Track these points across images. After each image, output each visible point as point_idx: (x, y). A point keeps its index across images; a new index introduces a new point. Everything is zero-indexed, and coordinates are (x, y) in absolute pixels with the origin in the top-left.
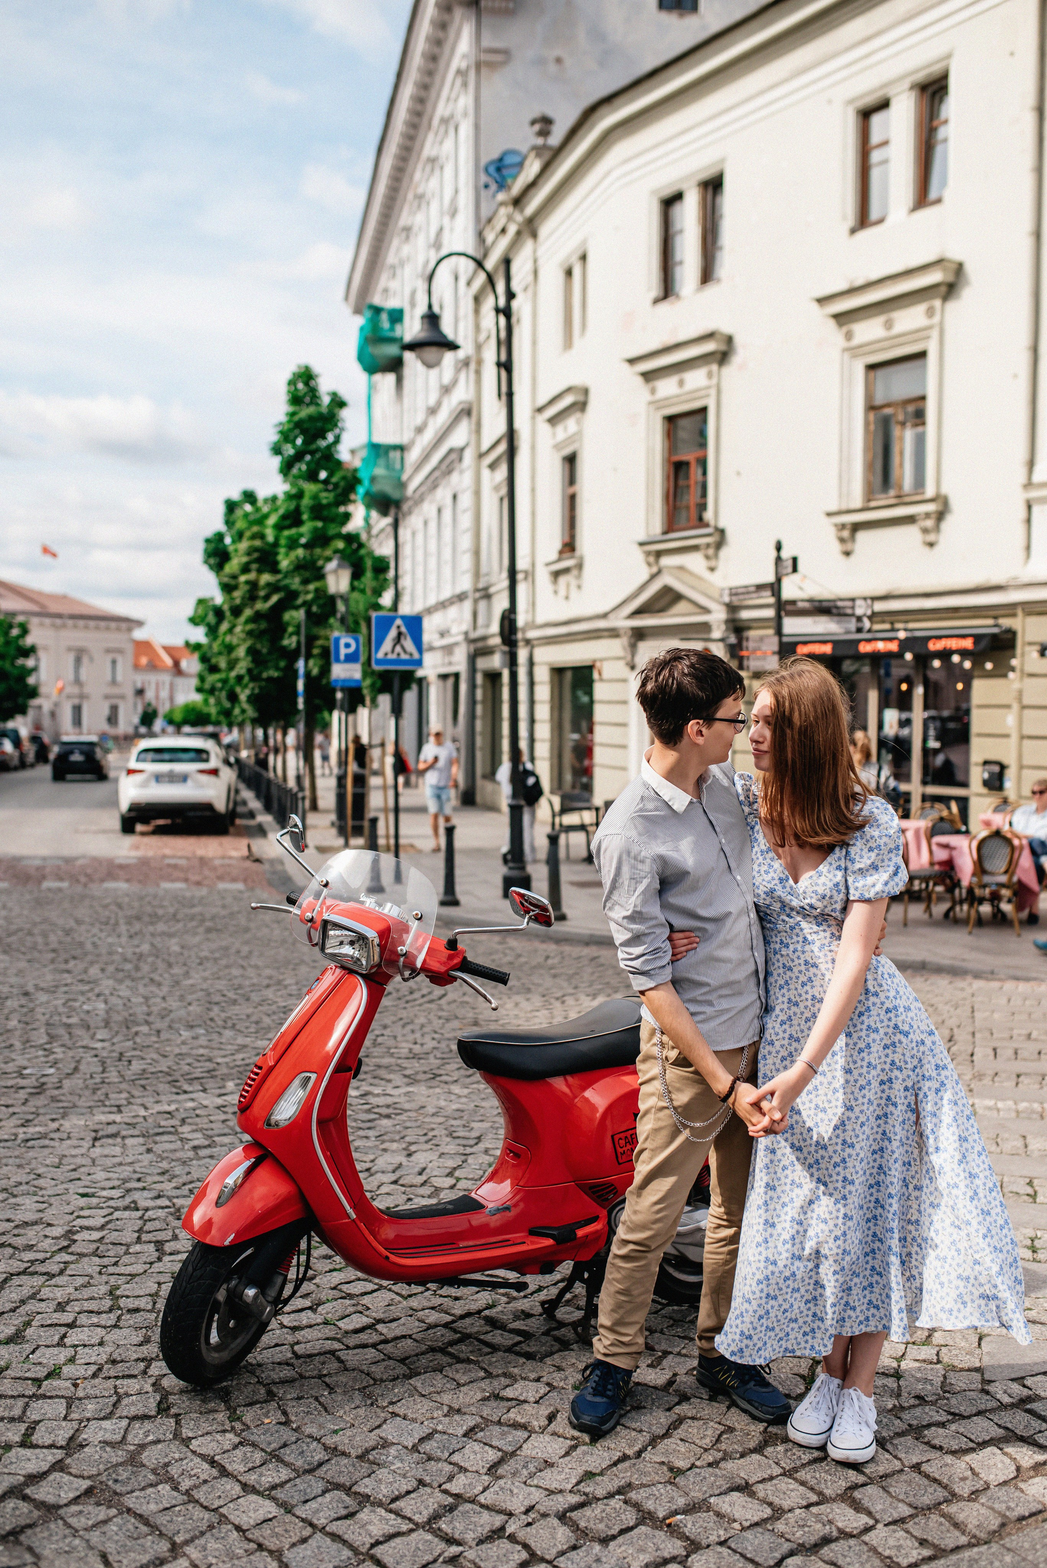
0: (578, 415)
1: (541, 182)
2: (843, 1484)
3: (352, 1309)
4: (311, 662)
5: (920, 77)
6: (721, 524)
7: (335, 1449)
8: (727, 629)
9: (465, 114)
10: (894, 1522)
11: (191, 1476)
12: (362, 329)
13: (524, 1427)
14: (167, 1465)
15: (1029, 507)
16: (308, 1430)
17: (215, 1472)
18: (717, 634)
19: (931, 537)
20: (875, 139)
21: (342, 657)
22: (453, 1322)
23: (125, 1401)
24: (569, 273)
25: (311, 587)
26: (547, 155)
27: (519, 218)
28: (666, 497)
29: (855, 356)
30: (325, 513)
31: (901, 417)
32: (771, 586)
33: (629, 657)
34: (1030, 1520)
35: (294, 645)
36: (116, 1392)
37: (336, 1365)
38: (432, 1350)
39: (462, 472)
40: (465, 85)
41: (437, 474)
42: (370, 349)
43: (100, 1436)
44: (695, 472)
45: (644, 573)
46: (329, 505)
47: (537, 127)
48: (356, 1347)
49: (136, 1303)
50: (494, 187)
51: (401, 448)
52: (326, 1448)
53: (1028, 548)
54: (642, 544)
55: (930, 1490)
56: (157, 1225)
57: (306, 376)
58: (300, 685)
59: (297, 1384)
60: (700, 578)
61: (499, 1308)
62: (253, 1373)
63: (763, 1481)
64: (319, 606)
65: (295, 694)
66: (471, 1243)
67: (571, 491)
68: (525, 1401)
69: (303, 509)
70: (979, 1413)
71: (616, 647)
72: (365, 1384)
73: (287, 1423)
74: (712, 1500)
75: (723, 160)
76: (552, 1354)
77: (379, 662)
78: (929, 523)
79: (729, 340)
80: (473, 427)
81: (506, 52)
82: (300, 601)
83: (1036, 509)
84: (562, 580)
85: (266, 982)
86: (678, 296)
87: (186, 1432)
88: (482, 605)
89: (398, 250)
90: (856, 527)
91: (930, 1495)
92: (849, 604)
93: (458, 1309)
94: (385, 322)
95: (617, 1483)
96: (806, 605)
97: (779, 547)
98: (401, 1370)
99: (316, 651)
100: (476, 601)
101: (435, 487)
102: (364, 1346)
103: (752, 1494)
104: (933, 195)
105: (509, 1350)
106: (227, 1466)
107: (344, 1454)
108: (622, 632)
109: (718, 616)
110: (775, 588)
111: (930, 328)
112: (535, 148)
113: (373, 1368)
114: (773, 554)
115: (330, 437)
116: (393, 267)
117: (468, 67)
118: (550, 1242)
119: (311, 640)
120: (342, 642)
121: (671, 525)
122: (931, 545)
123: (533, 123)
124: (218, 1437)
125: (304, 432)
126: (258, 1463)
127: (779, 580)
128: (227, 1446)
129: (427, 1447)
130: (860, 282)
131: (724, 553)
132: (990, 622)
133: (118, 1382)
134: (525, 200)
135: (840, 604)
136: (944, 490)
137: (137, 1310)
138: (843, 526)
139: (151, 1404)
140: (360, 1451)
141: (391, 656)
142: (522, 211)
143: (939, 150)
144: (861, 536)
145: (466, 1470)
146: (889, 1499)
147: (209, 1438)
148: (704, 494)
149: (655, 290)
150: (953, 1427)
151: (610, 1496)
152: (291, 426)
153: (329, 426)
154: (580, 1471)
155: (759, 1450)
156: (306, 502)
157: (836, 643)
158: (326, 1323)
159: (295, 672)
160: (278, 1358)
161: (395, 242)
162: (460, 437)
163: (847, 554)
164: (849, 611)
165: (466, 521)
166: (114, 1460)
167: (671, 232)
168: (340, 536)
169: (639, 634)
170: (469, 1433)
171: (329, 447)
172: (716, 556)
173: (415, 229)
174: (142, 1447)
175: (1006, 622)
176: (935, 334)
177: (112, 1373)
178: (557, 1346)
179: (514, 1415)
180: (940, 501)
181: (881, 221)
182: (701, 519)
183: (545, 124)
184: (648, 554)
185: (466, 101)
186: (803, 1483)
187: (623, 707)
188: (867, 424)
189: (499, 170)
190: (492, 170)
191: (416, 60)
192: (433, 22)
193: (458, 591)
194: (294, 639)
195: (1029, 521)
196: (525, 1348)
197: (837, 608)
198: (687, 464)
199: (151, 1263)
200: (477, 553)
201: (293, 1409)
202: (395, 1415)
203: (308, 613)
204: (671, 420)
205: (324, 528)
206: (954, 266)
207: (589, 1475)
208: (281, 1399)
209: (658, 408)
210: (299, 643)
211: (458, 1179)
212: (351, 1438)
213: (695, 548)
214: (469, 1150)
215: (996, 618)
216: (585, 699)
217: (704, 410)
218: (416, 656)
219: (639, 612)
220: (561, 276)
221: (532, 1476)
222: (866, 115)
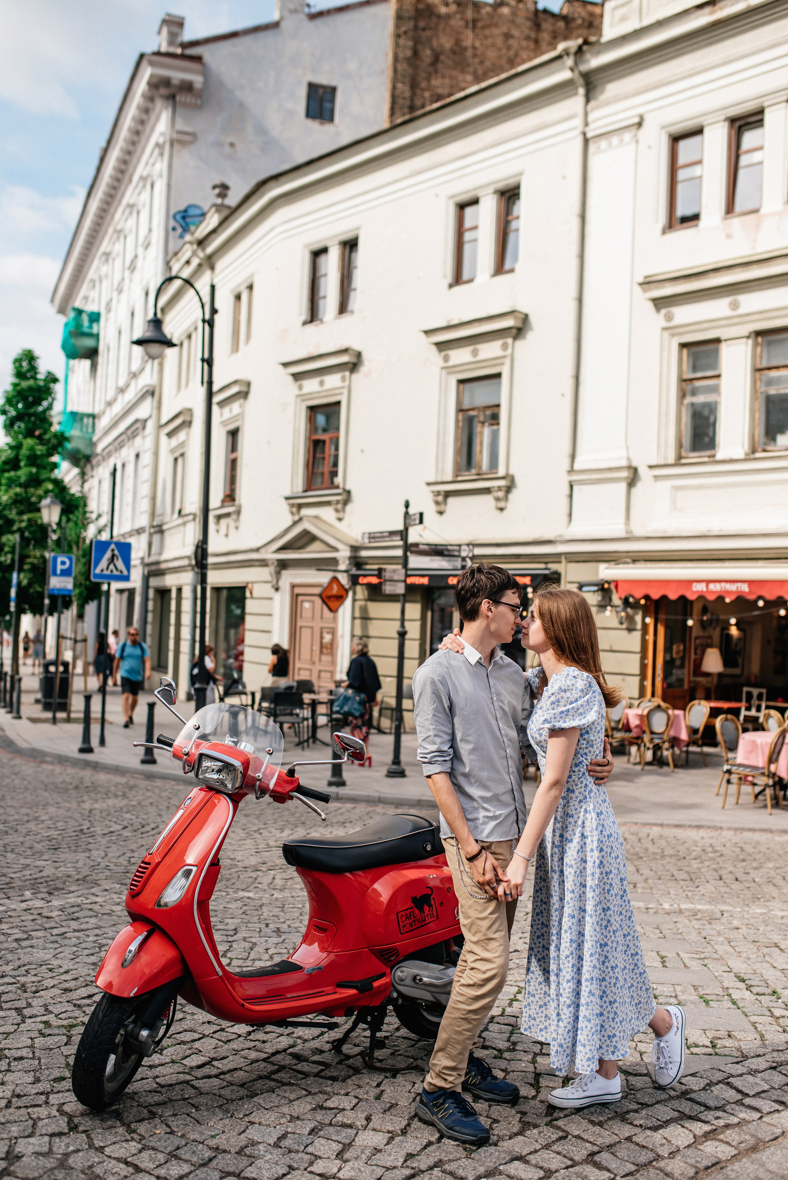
0: (242, 401)
1: (220, 230)
2: (585, 1153)
3: (190, 1052)
4: (22, 575)
5: (501, 185)
6: (348, 487)
7: (217, 1148)
8: (350, 564)
9: (161, 176)
10: (627, 1175)
11: (113, 1174)
12: (66, 325)
13: (350, 1126)
14: (91, 1167)
15: (571, 487)
16: (192, 1136)
17: (131, 1170)
18: (342, 567)
19: (502, 504)
20: (468, 224)
21: (58, 572)
22: (269, 1058)
23: (40, 1124)
24: (238, 297)
25: (25, 517)
26: (226, 212)
27: (201, 254)
28: (307, 465)
29: (450, 373)
30: (39, 461)
31: (482, 418)
32: (401, 532)
33: (275, 582)
34: (713, 1169)
35: (9, 561)
36: (31, 1118)
37: (193, 1091)
38: (261, 1077)
39: (144, 437)
40: (162, 154)
41: (124, 437)
42: (72, 341)
43: (31, 1149)
44: (330, 449)
45: (288, 520)
46: (42, 456)
47: (217, 191)
48: (203, 1078)
49: (19, 1054)
50: (179, 230)
51: (93, 417)
52: (211, 1148)
53: (570, 515)
54: (287, 498)
55: (644, 1153)
56: (11, 996)
57: (30, 357)
58: (13, 593)
59: (169, 1105)
60: (330, 525)
61: (299, 1047)
62: (133, 1099)
63: (531, 1153)
64: (30, 533)
65: (8, 600)
66: (295, 995)
67: (233, 456)
68: (344, 1109)
69: (21, 457)
70: (657, 1103)
71: (265, 573)
72: (220, 1103)
73: (172, 1133)
74: (501, 1168)
75: (358, 228)
76: (349, 1077)
77: (96, 576)
78: (501, 494)
79: (359, 355)
80: (155, 404)
81: (194, 135)
82: (15, 528)
83: (575, 488)
84: (223, 522)
85: (26, 818)
86: (321, 321)
87: (98, 1143)
88: (156, 538)
89: (98, 269)
90: (448, 494)
91: (644, 1157)
92: (457, 548)
93: (269, 1048)
94: (86, 322)
95: (431, 1161)
96: (426, 547)
97: (407, 505)
98: (243, 1092)
99: (26, 567)
100: (151, 535)
101: (121, 446)
102: (209, 1077)
103: (527, 1162)
104: (507, 266)
105: (317, 1075)
106: (139, 1164)
107: (224, 1151)
108: (270, 563)
109: (344, 554)
110: (403, 534)
111: (504, 357)
112: (215, 205)
113: (223, 1092)
114: (403, 510)
115: (45, 404)
116: (93, 281)
117: (164, 143)
118: (352, 992)
119: (23, 558)
120: (59, 560)
121: (309, 485)
122: (502, 509)
123: (214, 187)
124: (124, 1144)
125: (24, 399)
126: (163, 1161)
127: (406, 529)
128: (134, 1151)
129: (285, 1143)
130: (455, 322)
131: (349, 508)
132: (542, 566)
133: (30, 1110)
134: (206, 242)
135: (450, 548)
136: (512, 472)
137: (21, 1058)
138: (438, 493)
139: (63, 1124)
140: (237, 1149)
141: (105, 572)
142: (204, 250)
143: (511, 237)
144: (451, 500)
145: (320, 1158)
146: (619, 1161)
147: (118, 1146)
148: (336, 464)
149: (304, 315)
150: (644, 1112)
151: (431, 1168)
152: (15, 393)
153: (44, 396)
154: (403, 1153)
155: (521, 1133)
156: (24, 451)
157: (431, 577)
158: (173, 1062)
159: (10, 582)
160: (148, 1087)
161: (96, 262)
162: (144, 410)
163: (441, 513)
164: (456, 553)
165: (146, 474)
166: (49, 1166)
167: (318, 274)
168: (49, 480)
169: (283, 565)
170: (312, 1132)
171: (44, 411)
172: (344, 510)
173: (114, 255)
174: (67, 1155)
175: (554, 567)
176: (508, 361)
177: (20, 1104)
178: (351, 1072)
179: (339, 1118)
180: (508, 479)
181: (471, 281)
182: (332, 482)
183: (223, 189)
184: (292, 506)
185: (161, 166)
186: (558, 1153)
187: (268, 618)
188: (457, 421)
189: (184, 218)
190: (179, 217)
191: (124, 133)
192: (139, 107)
193: (137, 526)
194: (9, 556)
195: (571, 496)
196: (327, 1073)
197: (448, 550)
198: (324, 442)
199: (18, 1024)
200: (154, 499)
201: (174, 1123)
202: (252, 1123)
203: (22, 537)
204: (312, 409)
205: (37, 473)
206: (523, 316)
207: (410, 1156)
208: (161, 1116)
209: (304, 400)
210: (13, 560)
211: (231, 959)
212: (228, 1140)
213: (328, 503)
214: (230, 939)
215: (546, 563)
216: (238, 612)
217: (338, 403)
218: (125, 573)
219: (283, 548)
220: (232, 299)
221: (369, 1158)
222: (462, 207)
